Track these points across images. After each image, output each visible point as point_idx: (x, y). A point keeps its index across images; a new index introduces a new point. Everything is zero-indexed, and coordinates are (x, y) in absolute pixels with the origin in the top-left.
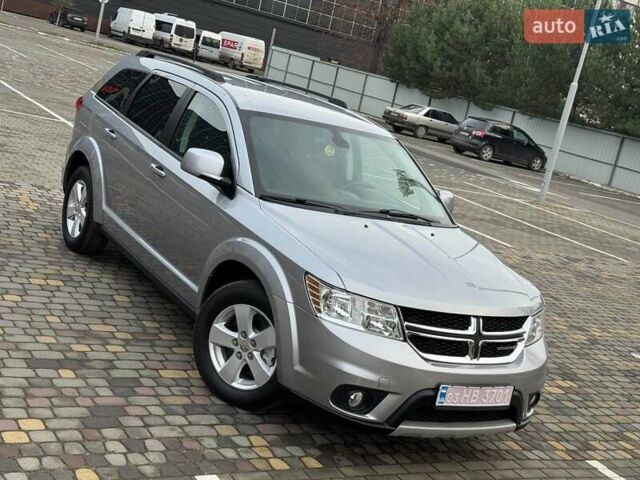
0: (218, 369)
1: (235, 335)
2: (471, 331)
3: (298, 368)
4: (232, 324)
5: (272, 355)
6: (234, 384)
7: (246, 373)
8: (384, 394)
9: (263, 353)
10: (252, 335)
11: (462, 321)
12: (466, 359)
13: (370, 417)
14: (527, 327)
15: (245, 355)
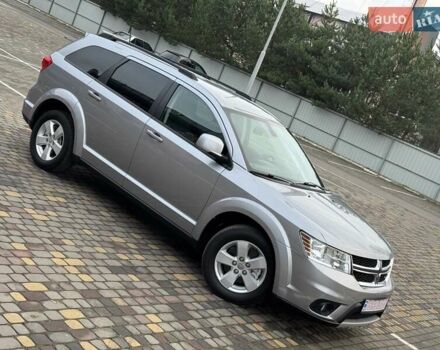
0: (220, 278)
1: (235, 259)
2: (377, 268)
3: (289, 286)
4: (233, 251)
5: (259, 274)
6: (230, 289)
7: (239, 282)
8: (339, 305)
9: (252, 271)
10: (247, 260)
11: (373, 263)
12: (373, 284)
13: (329, 317)
14: (391, 264)
15: (240, 272)
